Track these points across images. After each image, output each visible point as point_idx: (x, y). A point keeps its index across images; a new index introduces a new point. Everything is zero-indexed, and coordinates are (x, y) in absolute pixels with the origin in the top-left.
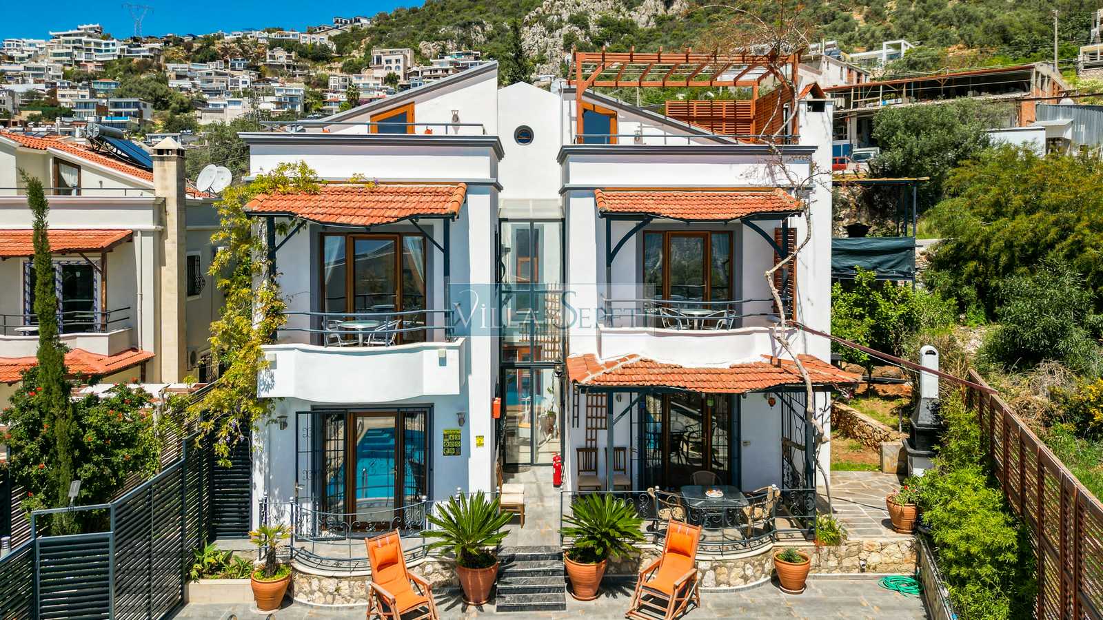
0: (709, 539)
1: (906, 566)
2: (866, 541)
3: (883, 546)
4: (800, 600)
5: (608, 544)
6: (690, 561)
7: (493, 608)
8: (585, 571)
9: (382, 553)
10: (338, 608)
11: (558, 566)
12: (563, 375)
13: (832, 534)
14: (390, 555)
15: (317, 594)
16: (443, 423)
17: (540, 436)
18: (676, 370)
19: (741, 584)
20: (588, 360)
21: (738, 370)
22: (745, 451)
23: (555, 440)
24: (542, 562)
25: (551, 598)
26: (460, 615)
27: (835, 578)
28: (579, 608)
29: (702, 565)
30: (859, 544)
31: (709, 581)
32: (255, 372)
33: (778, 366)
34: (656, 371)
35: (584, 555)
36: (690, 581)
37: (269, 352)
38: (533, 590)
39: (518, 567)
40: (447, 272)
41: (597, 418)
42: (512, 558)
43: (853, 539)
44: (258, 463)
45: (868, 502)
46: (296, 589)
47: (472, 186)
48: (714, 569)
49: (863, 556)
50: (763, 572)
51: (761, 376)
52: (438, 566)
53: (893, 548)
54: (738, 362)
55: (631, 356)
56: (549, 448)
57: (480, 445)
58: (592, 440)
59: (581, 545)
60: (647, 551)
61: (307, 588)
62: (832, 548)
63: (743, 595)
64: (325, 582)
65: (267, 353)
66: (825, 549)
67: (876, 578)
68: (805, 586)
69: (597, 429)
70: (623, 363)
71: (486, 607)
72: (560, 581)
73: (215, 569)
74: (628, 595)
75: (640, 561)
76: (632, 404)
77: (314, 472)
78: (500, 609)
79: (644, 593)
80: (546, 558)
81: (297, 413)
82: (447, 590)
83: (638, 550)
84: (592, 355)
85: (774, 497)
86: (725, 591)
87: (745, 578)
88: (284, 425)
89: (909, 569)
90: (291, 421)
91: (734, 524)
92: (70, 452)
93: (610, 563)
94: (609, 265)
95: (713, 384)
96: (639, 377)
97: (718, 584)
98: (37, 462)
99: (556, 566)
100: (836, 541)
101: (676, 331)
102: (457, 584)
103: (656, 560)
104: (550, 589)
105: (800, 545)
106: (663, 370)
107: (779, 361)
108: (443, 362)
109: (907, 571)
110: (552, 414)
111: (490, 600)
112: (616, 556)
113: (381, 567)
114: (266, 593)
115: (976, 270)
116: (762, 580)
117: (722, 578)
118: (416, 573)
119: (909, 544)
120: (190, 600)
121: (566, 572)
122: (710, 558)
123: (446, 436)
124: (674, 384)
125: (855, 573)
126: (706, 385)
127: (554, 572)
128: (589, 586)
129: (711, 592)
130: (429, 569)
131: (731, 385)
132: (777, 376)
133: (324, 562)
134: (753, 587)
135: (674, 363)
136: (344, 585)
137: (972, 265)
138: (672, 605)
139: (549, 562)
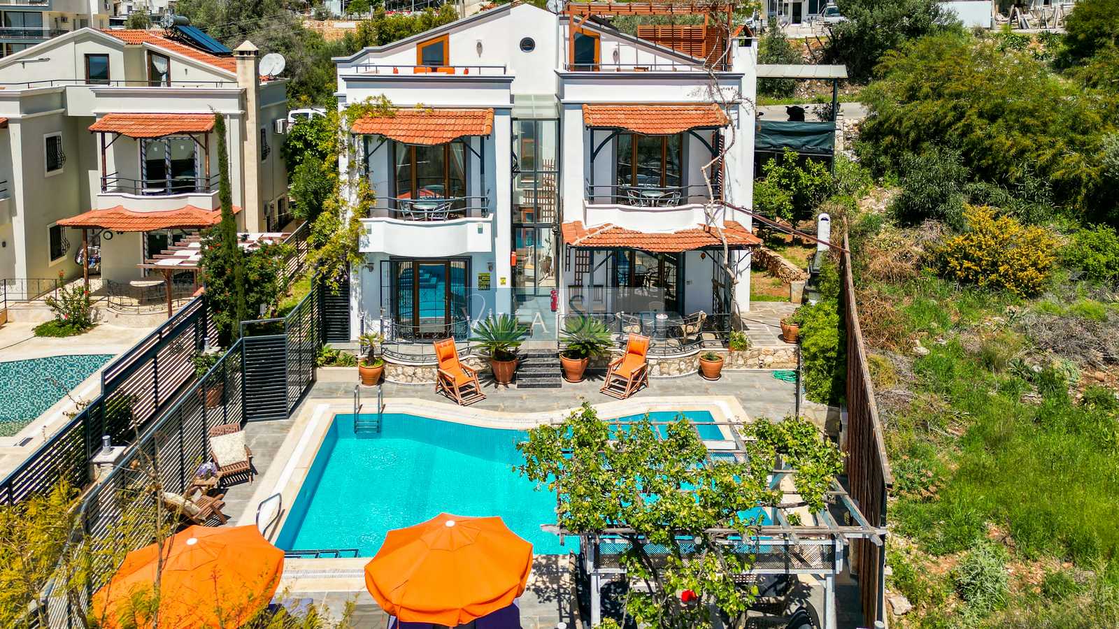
0: (657, 346)
1: (790, 365)
2: (764, 348)
3: (775, 352)
4: (717, 385)
5: (589, 347)
6: (642, 358)
7: (515, 386)
8: (574, 364)
9: (444, 351)
10: (415, 385)
11: (556, 361)
12: (558, 234)
13: (741, 344)
14: (449, 352)
15: (401, 376)
16: (478, 270)
17: (540, 275)
18: (637, 236)
19: (676, 374)
20: (577, 225)
21: (679, 235)
22: (687, 287)
23: (551, 277)
24: (546, 359)
25: (552, 380)
26: (494, 389)
27: (741, 371)
28: (570, 387)
29: (651, 362)
30: (759, 350)
31: (656, 371)
32: (358, 237)
33: (708, 232)
34: (623, 236)
35: (573, 354)
36: (642, 370)
37: (367, 223)
38: (540, 376)
39: (530, 361)
40: (482, 171)
41: (582, 265)
42: (526, 356)
43: (755, 346)
44: (354, 293)
45: (773, 323)
46: (386, 374)
47: (498, 110)
48: (659, 364)
49: (761, 358)
50: (692, 367)
51: (694, 240)
52: (478, 361)
53: (782, 353)
54: (681, 229)
55: (608, 225)
56: (547, 283)
57: (503, 283)
58: (579, 280)
59: (571, 348)
60: (615, 352)
61: (394, 372)
62: (741, 353)
63: (678, 381)
64: (407, 369)
65: (365, 224)
66: (736, 353)
67: (769, 372)
68: (720, 376)
69: (582, 272)
70: (601, 230)
71: (510, 385)
72: (558, 370)
73: (331, 361)
74: (602, 380)
75: (611, 359)
76: (608, 257)
77: (391, 300)
78: (519, 386)
79: (614, 378)
80: (548, 356)
81: (381, 261)
82: (484, 375)
83: (610, 353)
84: (580, 222)
85: (702, 319)
86: (667, 378)
87: (680, 371)
88: (371, 269)
89: (793, 366)
90: (377, 267)
91: (674, 336)
92: (243, 285)
93: (590, 361)
94: (592, 161)
95: (661, 245)
96: (612, 241)
97: (662, 374)
98: (222, 292)
99: (554, 362)
100: (744, 348)
101: (638, 208)
102: (490, 370)
103: (620, 358)
104: (551, 375)
105: (719, 349)
106: (628, 236)
107: (710, 228)
108: (480, 231)
109: (791, 367)
110: (548, 258)
111: (513, 381)
112: (594, 355)
113: (444, 359)
114: (370, 375)
115: (892, 143)
116: (692, 372)
117: (664, 370)
118: (464, 363)
119: (793, 350)
120: (318, 379)
121: (562, 365)
122: (656, 357)
123: (480, 278)
124: (635, 246)
125: (756, 368)
126: (657, 246)
127: (554, 365)
128: (576, 374)
129: (657, 378)
130: (472, 362)
131: (673, 246)
132: (705, 239)
133: (404, 357)
134: (686, 376)
135: (636, 230)
136: (419, 371)
137: (888, 139)
138: (629, 385)
139: (550, 359)
